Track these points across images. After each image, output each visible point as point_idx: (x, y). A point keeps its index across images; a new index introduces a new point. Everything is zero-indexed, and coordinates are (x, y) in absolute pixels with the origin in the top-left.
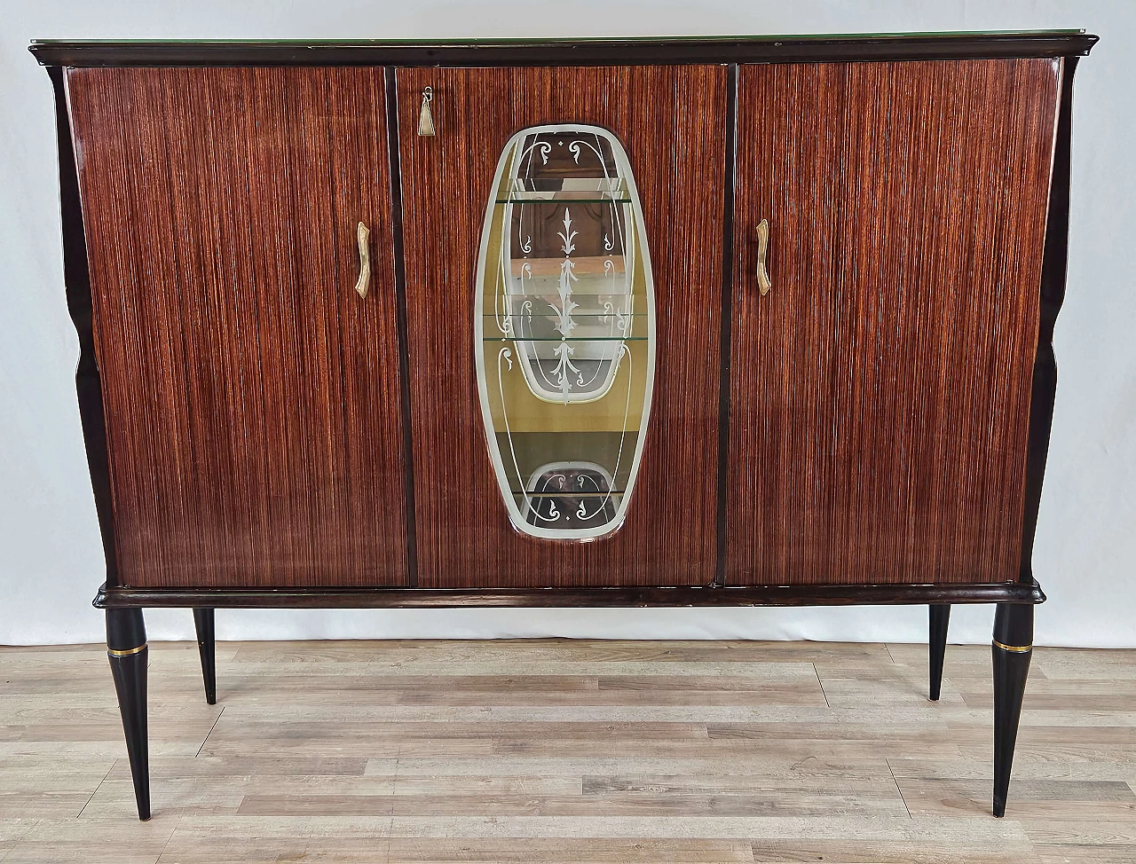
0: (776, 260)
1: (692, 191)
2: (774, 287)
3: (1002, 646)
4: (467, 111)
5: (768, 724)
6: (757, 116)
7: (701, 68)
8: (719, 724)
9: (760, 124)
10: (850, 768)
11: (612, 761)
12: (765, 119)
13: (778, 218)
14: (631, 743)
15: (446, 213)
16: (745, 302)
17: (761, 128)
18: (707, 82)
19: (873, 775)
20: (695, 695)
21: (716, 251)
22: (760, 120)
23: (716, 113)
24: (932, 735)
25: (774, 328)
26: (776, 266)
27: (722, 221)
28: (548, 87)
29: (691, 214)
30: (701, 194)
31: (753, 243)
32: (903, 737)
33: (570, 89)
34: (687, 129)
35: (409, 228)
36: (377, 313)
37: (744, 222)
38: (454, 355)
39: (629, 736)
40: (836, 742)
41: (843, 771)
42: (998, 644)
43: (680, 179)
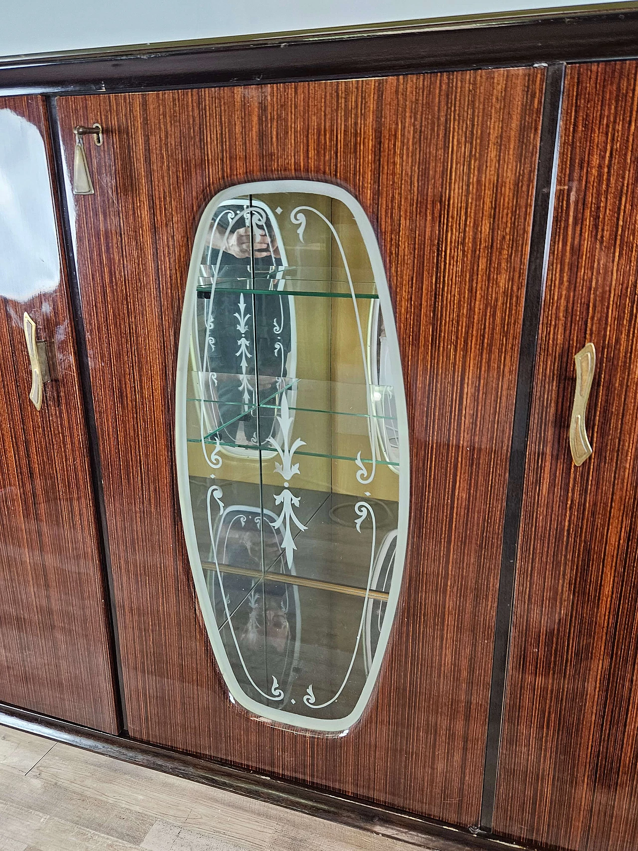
0: (605, 411)
1: (471, 290)
2: (600, 452)
4: (148, 160)
6: (595, 161)
7: (500, 73)
9: (600, 175)
12: (609, 167)
13: (618, 341)
15: (131, 306)
16: (547, 469)
17: (600, 183)
18: (507, 101)
21: (505, 387)
22: (600, 167)
23: (520, 158)
25: (593, 514)
26: (606, 420)
27: (518, 341)
28: (255, 119)
29: (468, 327)
30: (485, 297)
31: (567, 380)
33: (286, 120)
34: (468, 186)
35: (91, 324)
36: (62, 428)
37: (555, 345)
38: (152, 488)
43: (454, 269)
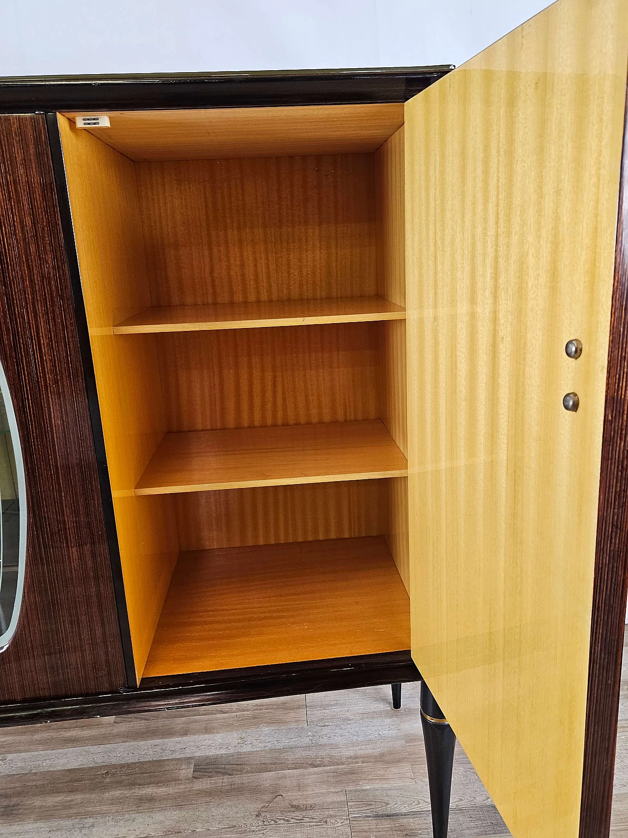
1: (28, 267)
3: (428, 718)
5: (250, 753)
7: (13, 117)
8: (207, 757)
10: (312, 807)
11: (91, 820)
14: (117, 793)
18: (23, 135)
19: (331, 816)
20: (196, 721)
23: (41, 174)
24: (391, 753)
29: (32, 294)
30: (40, 272)
32: (366, 759)
39: (119, 784)
40: (305, 771)
41: (304, 813)
42: (425, 715)
43: (12, 253)
